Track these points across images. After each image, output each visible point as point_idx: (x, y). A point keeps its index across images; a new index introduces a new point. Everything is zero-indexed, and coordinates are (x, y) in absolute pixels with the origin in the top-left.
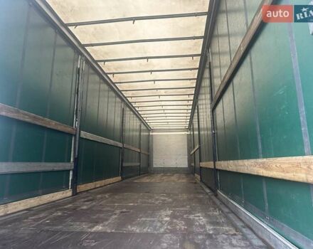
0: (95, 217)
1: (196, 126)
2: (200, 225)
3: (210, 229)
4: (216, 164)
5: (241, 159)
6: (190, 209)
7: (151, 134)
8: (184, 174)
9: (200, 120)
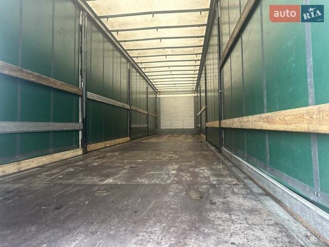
0: (105, 172)
1: (203, 88)
2: (204, 176)
3: (214, 180)
4: (221, 123)
5: (246, 116)
6: (196, 164)
7: (158, 96)
8: (190, 134)
9: (207, 81)
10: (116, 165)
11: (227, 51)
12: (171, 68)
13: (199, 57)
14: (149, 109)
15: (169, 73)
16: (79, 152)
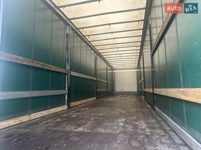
0: (79, 122)
1: (142, 66)
2: (142, 128)
3: (148, 131)
4: (154, 91)
5: (169, 88)
6: (137, 118)
7: (113, 71)
8: (135, 95)
9: (144, 62)
10: (85, 117)
11: (155, 45)
12: (121, 55)
13: (139, 48)
14: (108, 80)
15: (120, 58)
16: (65, 107)
